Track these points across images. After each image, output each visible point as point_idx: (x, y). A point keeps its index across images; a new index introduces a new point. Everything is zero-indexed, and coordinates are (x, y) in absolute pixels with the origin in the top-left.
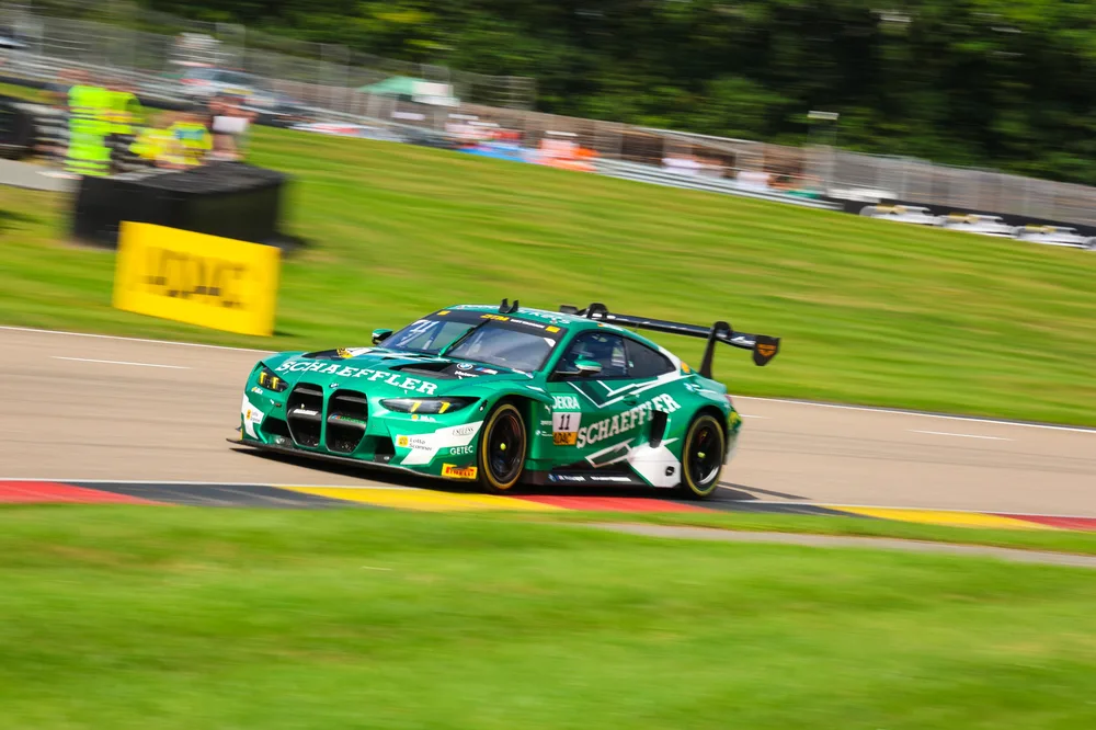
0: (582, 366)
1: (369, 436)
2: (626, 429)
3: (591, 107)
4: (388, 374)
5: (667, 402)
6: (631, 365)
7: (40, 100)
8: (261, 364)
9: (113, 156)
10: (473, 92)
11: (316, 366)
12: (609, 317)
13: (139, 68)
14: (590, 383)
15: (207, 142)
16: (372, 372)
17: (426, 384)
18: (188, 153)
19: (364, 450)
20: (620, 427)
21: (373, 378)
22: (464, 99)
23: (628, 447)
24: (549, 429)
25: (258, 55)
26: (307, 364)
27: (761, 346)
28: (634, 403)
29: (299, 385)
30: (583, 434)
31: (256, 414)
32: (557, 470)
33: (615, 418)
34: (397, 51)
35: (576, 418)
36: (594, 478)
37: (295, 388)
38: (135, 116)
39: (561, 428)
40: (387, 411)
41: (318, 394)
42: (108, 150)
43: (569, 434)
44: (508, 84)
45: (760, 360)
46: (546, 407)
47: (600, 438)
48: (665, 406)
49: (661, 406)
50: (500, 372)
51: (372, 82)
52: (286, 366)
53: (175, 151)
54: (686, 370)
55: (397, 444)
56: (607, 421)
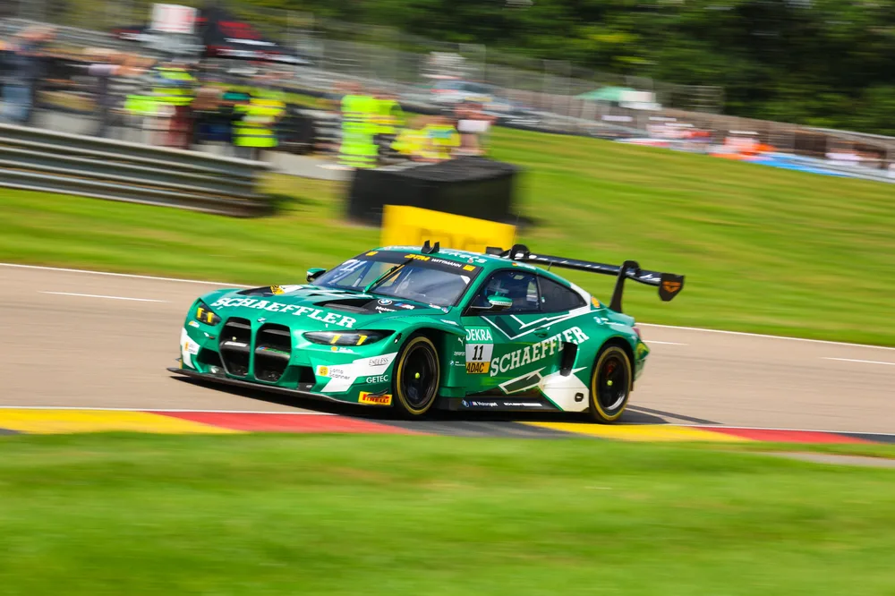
0: (494, 301)
1: (292, 366)
2: (538, 358)
3: (767, 110)
4: (311, 309)
5: (577, 335)
6: (543, 301)
7: (320, 106)
8: (200, 300)
9: (379, 152)
10: (672, 99)
11: (247, 302)
12: (532, 257)
13: (400, 79)
14: (503, 317)
15: (455, 140)
16: (298, 307)
17: (345, 319)
18: (441, 149)
19: (290, 379)
20: (531, 358)
21: (298, 313)
22: (665, 105)
23: (539, 375)
24: (462, 359)
25: (495, 70)
26: (239, 300)
27: (666, 283)
28: (545, 336)
29: (232, 319)
30: (495, 363)
31: (191, 346)
32: (470, 397)
33: (527, 349)
34: (608, 66)
35: (489, 349)
36: (506, 404)
37: (228, 322)
38: (398, 119)
39: (475, 358)
40: (309, 343)
41: (247, 327)
42: (377, 146)
43: (483, 364)
44: (698, 92)
45: (666, 296)
46: (459, 339)
47: (512, 367)
48: (574, 337)
49: (571, 338)
50: (417, 307)
51: (586, 91)
52: (221, 302)
53: (429, 148)
54: (596, 305)
55: (317, 373)
56: (519, 352)
